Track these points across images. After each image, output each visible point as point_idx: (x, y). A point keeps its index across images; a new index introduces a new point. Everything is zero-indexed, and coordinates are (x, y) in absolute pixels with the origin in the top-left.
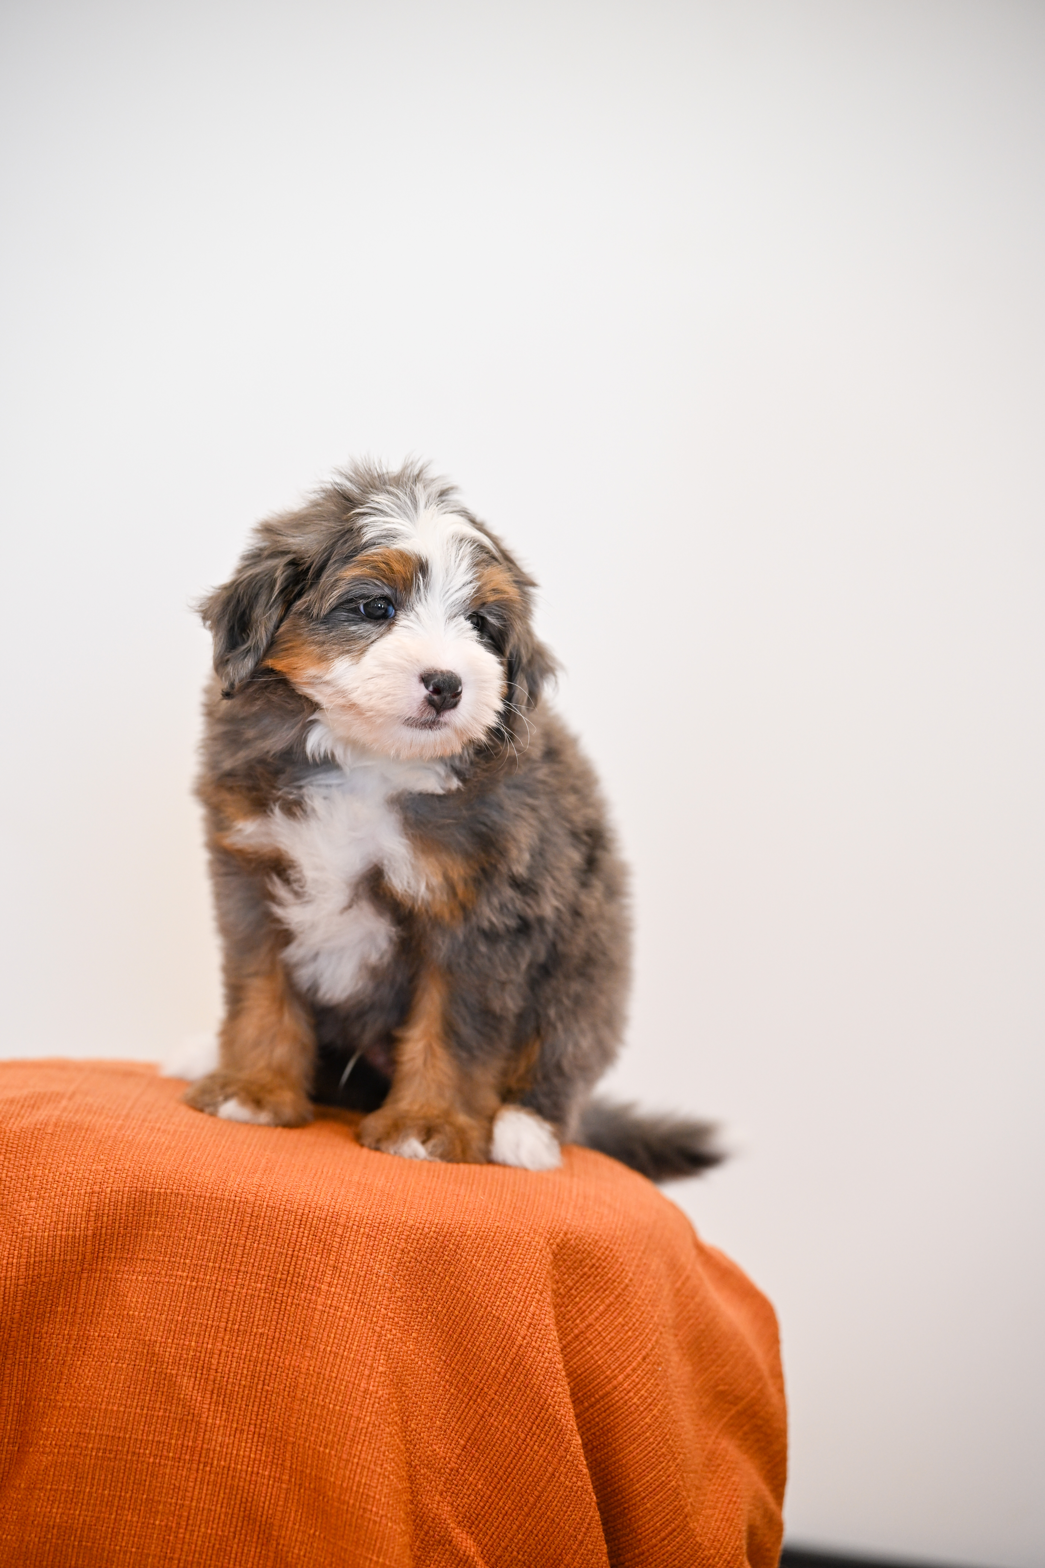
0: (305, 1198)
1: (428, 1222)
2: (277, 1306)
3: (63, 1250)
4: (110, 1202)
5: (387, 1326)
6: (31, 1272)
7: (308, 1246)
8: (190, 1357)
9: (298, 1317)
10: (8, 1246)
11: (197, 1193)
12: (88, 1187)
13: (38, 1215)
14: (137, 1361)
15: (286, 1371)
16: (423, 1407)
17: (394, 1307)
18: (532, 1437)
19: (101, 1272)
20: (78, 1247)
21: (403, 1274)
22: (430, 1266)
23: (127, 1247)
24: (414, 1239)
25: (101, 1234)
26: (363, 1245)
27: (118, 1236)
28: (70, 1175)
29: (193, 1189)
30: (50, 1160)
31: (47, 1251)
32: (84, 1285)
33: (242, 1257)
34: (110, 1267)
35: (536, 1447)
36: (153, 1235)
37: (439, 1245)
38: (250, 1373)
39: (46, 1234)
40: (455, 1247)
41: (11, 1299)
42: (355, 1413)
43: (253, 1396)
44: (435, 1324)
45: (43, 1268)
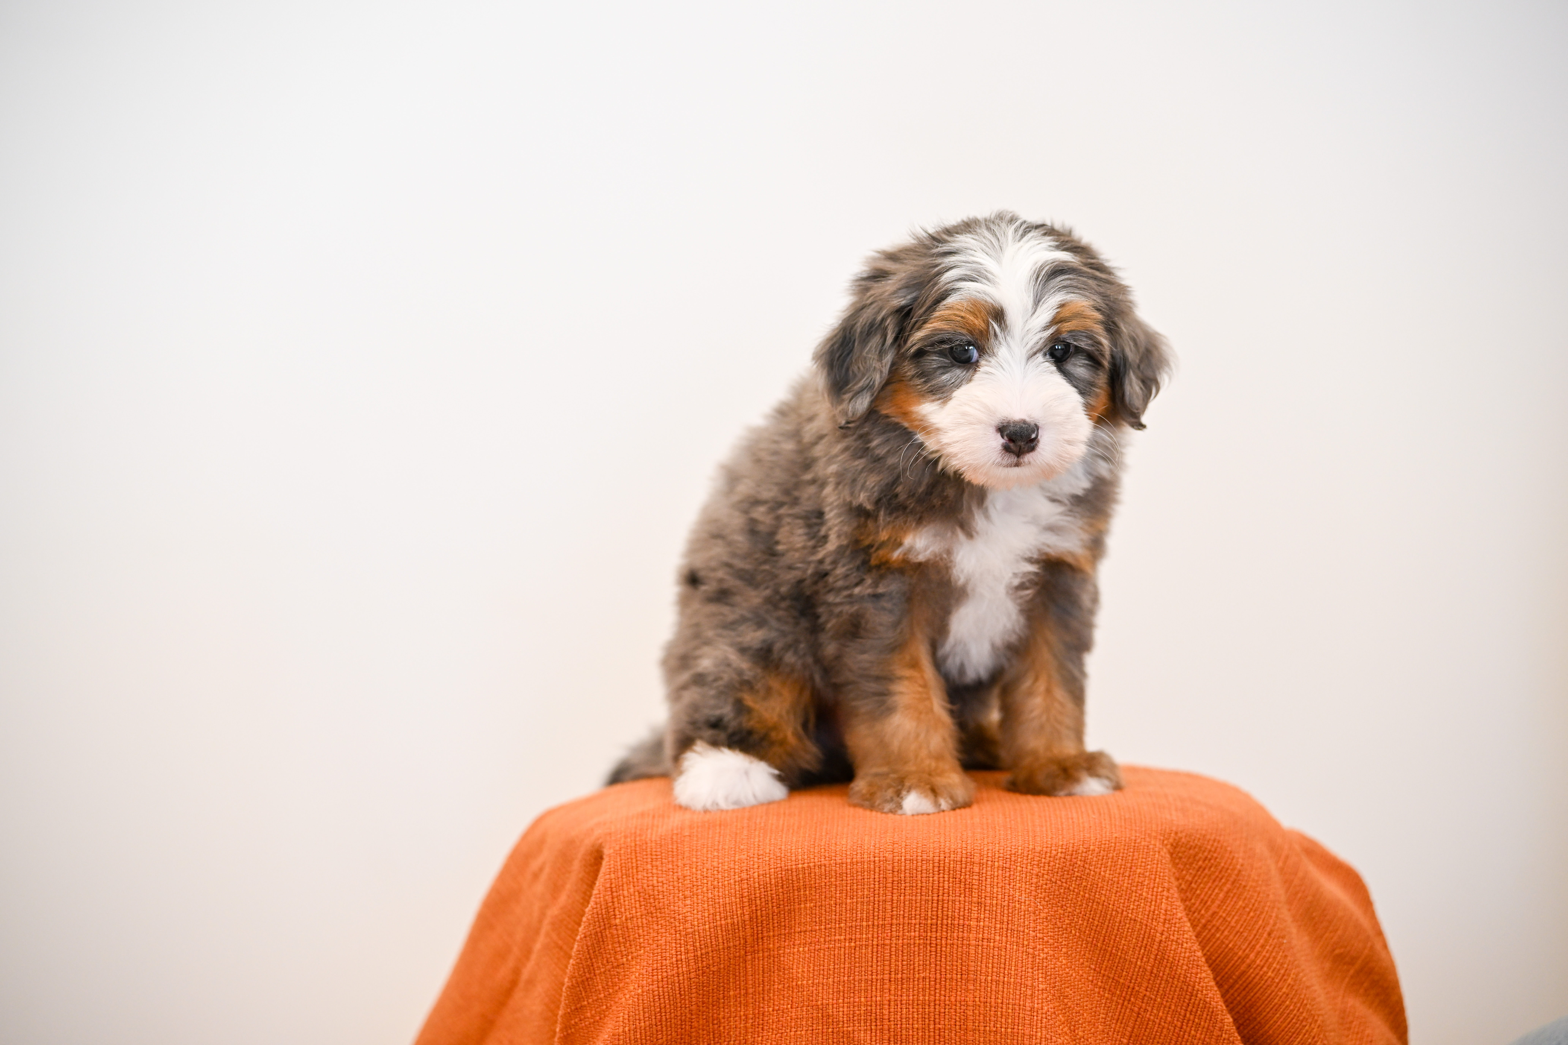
2: (933, 949)
3: (725, 938)
4: (760, 885)
5: (1038, 946)
6: (700, 965)
7: (951, 889)
8: (862, 1012)
9: (955, 955)
10: (674, 945)
11: (839, 861)
12: (737, 876)
13: (695, 911)
14: (814, 1026)
15: (954, 1007)
16: (1085, 1014)
17: (1041, 928)
18: (1187, 1023)
19: (763, 952)
20: (739, 933)
21: (1042, 896)
22: (1064, 884)
23: (783, 924)
24: (1044, 863)
25: (757, 916)
26: (1000, 877)
27: (773, 916)
28: (716, 869)
29: (833, 858)
30: (694, 860)
31: (711, 942)
32: (750, 967)
33: (892, 911)
34: (771, 946)
35: (1193, 1032)
36: (805, 908)
37: (1068, 864)
38: (920, 1016)
39: (707, 926)
40: (1083, 863)
41: (687, 993)
42: (1027, 1032)
43: (927, 1036)
44: (1079, 937)
45: (711, 958)
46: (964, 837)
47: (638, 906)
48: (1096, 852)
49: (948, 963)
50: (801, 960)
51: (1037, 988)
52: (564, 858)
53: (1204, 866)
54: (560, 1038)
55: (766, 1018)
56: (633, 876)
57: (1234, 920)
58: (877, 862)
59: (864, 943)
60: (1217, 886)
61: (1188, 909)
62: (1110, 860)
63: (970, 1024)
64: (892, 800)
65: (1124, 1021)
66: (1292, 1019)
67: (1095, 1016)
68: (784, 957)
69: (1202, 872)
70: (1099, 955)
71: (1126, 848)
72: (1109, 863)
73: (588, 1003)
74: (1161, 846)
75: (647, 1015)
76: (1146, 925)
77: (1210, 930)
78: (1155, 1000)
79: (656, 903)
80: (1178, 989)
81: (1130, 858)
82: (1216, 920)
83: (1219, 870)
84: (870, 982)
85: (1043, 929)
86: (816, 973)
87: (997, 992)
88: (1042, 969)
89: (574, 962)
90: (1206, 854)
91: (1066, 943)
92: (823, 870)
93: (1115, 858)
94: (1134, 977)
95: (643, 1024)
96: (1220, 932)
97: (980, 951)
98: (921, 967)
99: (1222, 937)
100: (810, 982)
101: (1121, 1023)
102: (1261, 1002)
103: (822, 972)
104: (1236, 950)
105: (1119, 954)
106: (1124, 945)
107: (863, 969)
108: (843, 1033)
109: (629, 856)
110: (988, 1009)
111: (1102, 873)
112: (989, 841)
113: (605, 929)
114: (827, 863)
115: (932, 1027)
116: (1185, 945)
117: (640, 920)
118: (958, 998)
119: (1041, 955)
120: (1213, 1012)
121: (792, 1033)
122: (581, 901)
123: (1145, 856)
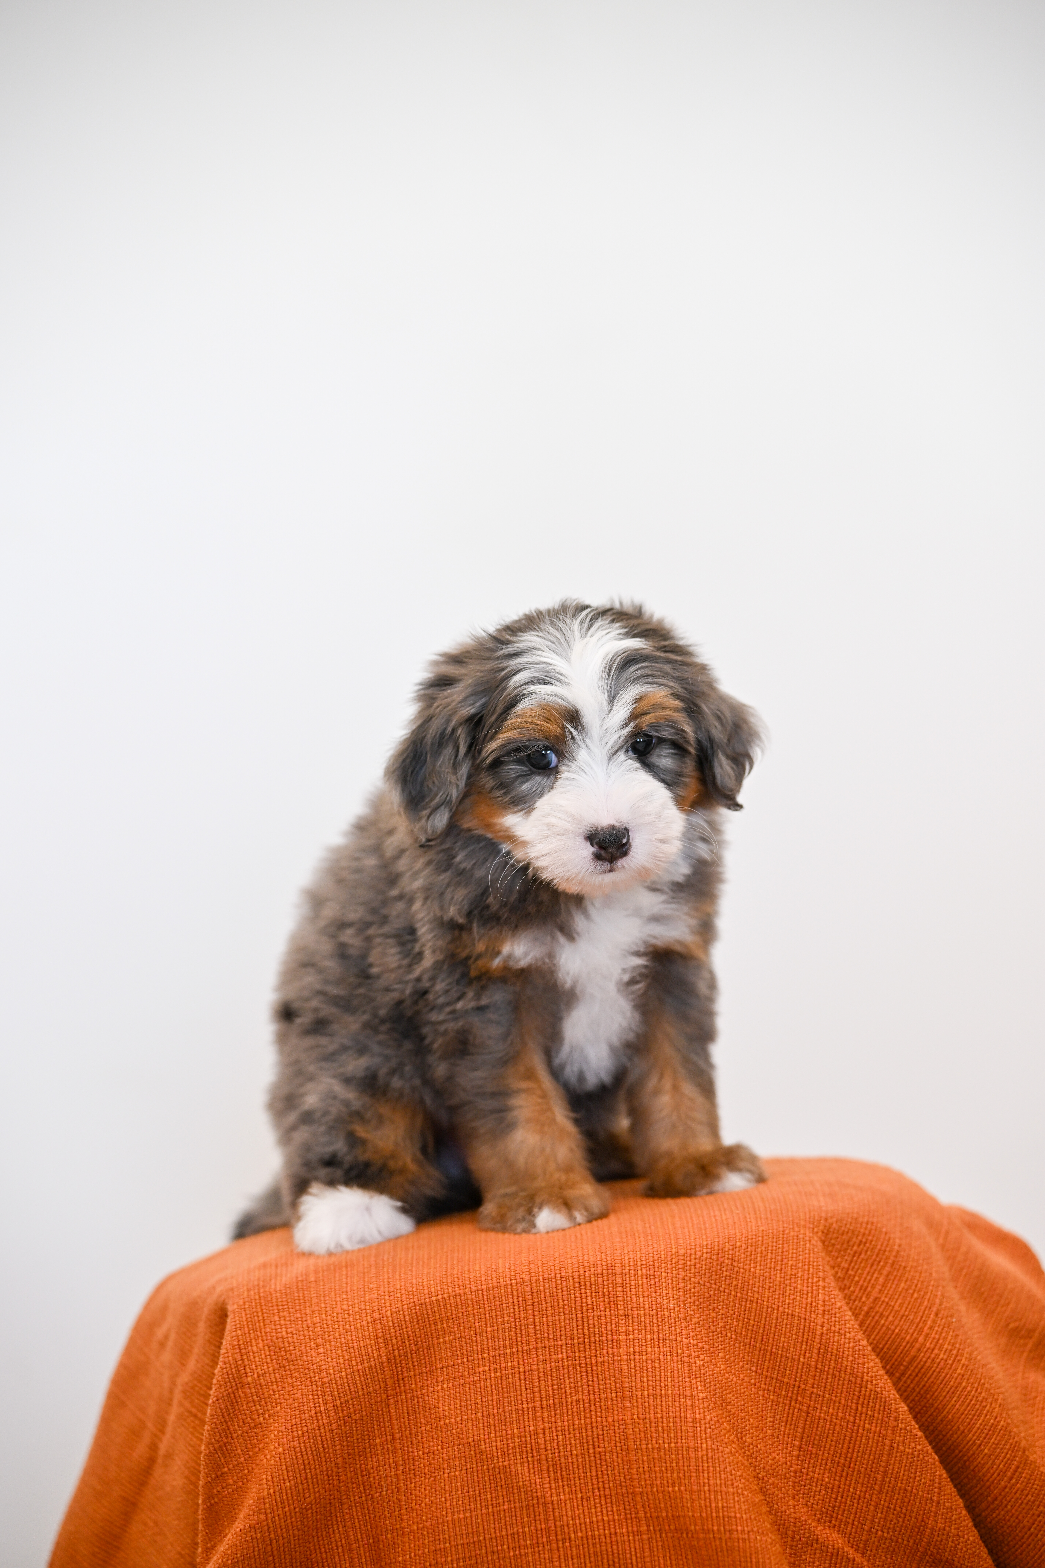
1: (698, 1246)
2: (584, 1369)
3: (363, 1383)
4: (393, 1323)
5: (693, 1353)
6: (341, 1414)
7: (595, 1304)
8: (516, 1444)
9: (607, 1373)
10: (311, 1397)
11: (474, 1289)
12: (369, 1317)
13: (330, 1359)
14: (468, 1464)
15: (612, 1428)
16: (751, 1420)
17: (694, 1334)
18: (860, 1417)
19: (406, 1393)
20: (378, 1376)
21: (692, 1300)
22: (714, 1286)
23: (423, 1361)
24: (690, 1266)
25: (395, 1357)
26: (645, 1286)
27: (412, 1354)
28: (347, 1312)
29: (468, 1286)
30: (323, 1305)
31: (350, 1389)
32: (393, 1411)
33: (536, 1335)
34: (414, 1386)
35: (867, 1426)
36: (445, 1342)
37: (715, 1264)
38: (578, 1441)
39: (344, 1374)
40: (730, 1261)
41: (330, 1445)
42: (692, 1444)
43: (587, 1462)
44: (736, 1339)
45: (351, 1406)
46: (603, 1248)
47: (269, 1360)
48: (743, 1248)
49: (601, 1382)
50: (446, 1397)
51: (697, 1398)
52: (188, 1321)
53: (859, 1250)
54: (204, 1509)
55: (417, 1463)
56: (261, 1330)
57: (898, 1304)
58: (514, 1284)
59: (510, 1371)
60: (876, 1270)
61: (848, 1298)
62: (759, 1255)
63: (631, 1444)
64: (524, 1219)
65: (794, 1422)
66: (971, 1400)
67: (762, 1421)
68: (428, 1396)
69: (858, 1257)
70: (759, 1355)
71: (775, 1240)
72: (759, 1259)
73: (229, 1469)
74: (811, 1235)
75: (291, 1474)
76: (805, 1319)
77: (873, 1318)
78: (824, 1397)
79: (288, 1356)
80: (846, 1382)
81: (780, 1250)
82: (878, 1305)
83: (875, 1254)
84: (521, 1412)
85: (696, 1335)
86: (463, 1409)
87: (655, 1407)
88: (700, 1377)
89: (209, 1428)
90: (860, 1238)
91: (723, 1347)
92: (459, 1301)
93: (764, 1252)
94: (799, 1375)
95: (288, 1484)
96: (884, 1318)
97: (633, 1366)
98: (573, 1390)
99: (887, 1323)
100: (459, 1419)
101: (791, 1425)
102: (936, 1387)
103: (469, 1407)
104: (903, 1335)
105: (780, 1352)
106: (784, 1342)
107: (512, 1399)
108: (499, 1468)
109: (254, 1310)
110: (648, 1425)
111: (752, 1270)
112: (629, 1250)
113: (237, 1389)
114: (462, 1292)
115: (591, 1451)
116: (848, 1335)
117: (273, 1375)
118: (616, 1417)
119: (698, 1362)
120: (885, 1402)
121: (446, 1475)
122: (211, 1364)
123: (795, 1247)
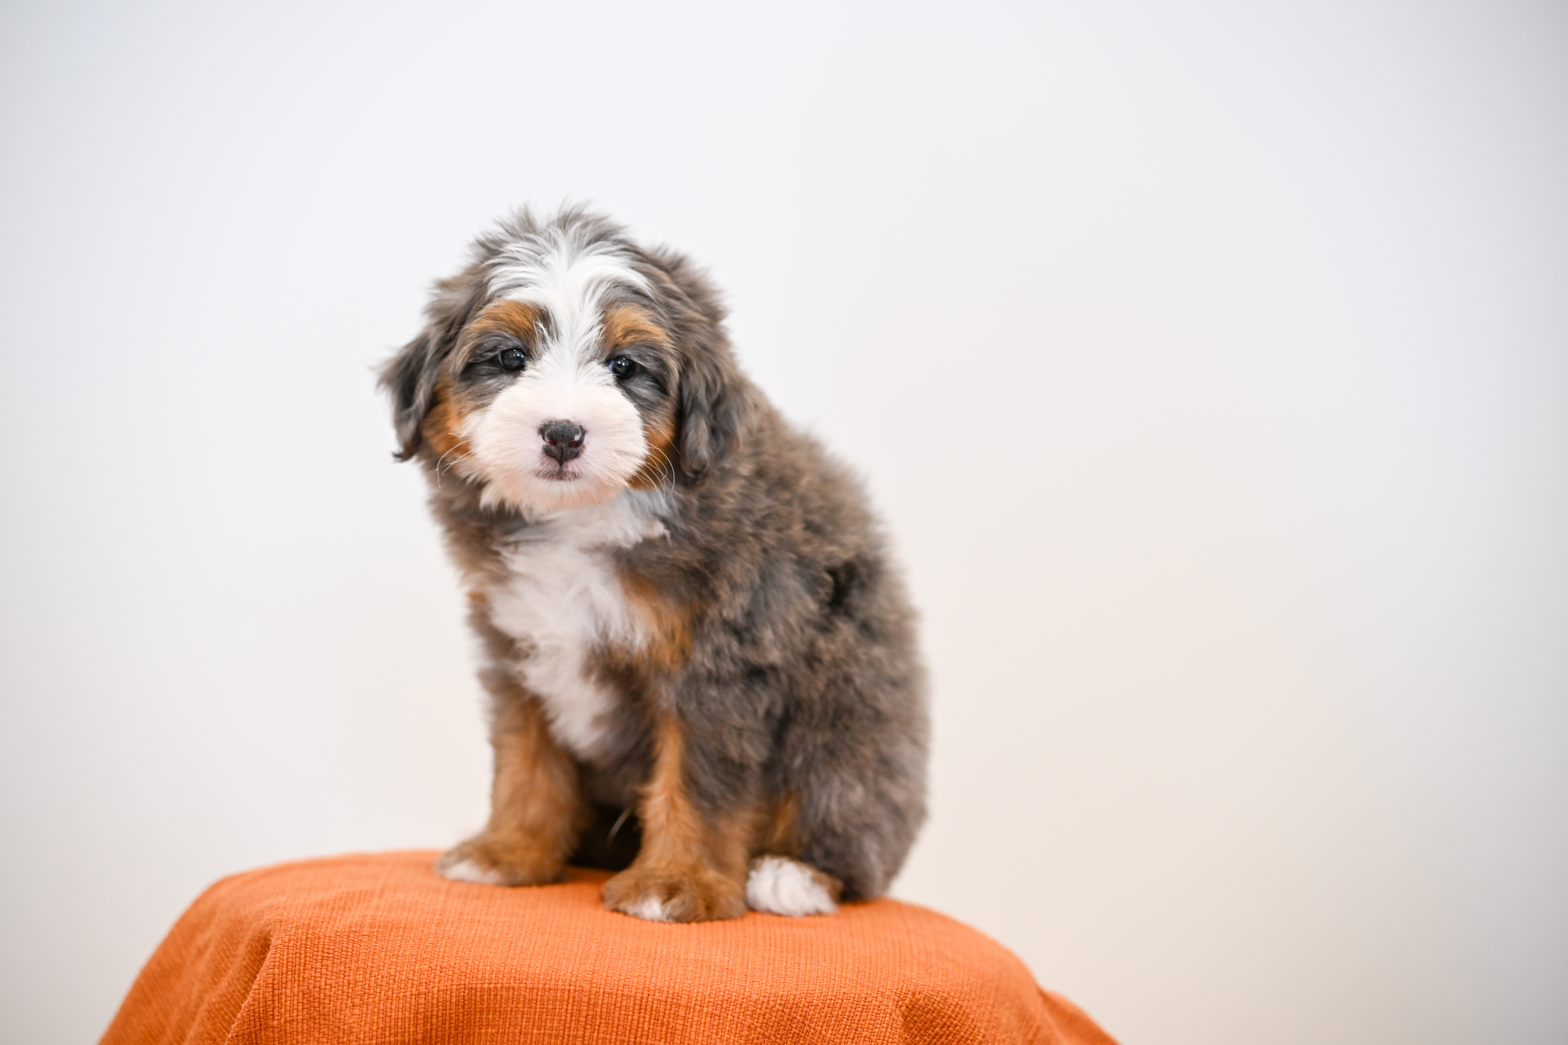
0: (642, 980)
1: (772, 995)
4: (438, 1001)
11: (530, 986)
12: (414, 989)
13: (363, 1022)
24: (759, 1014)
28: (393, 978)
29: (524, 981)
36: (486, 1034)
37: (786, 1018)
47: (300, 1008)
56: (299, 974)
58: (572, 992)
79: (321, 1009)
92: (511, 995)
109: (298, 950)
113: (260, 1030)
117: (300, 1024)
